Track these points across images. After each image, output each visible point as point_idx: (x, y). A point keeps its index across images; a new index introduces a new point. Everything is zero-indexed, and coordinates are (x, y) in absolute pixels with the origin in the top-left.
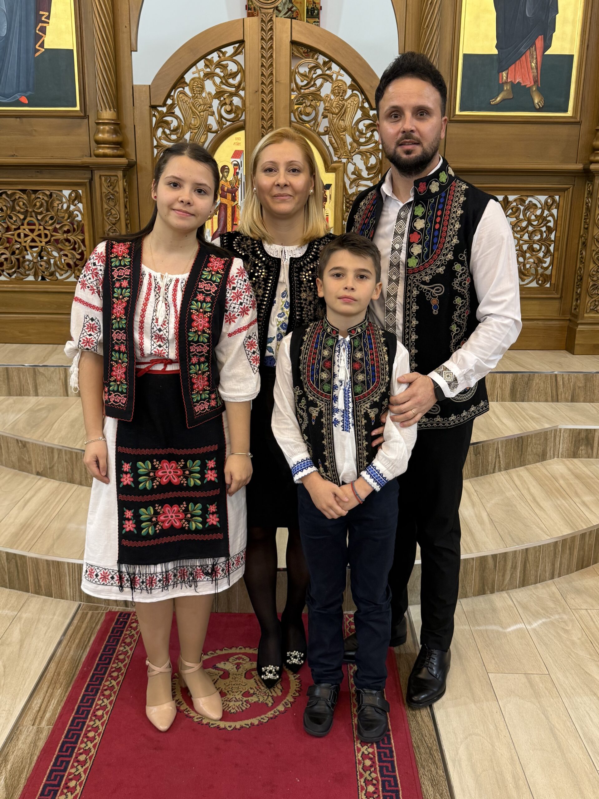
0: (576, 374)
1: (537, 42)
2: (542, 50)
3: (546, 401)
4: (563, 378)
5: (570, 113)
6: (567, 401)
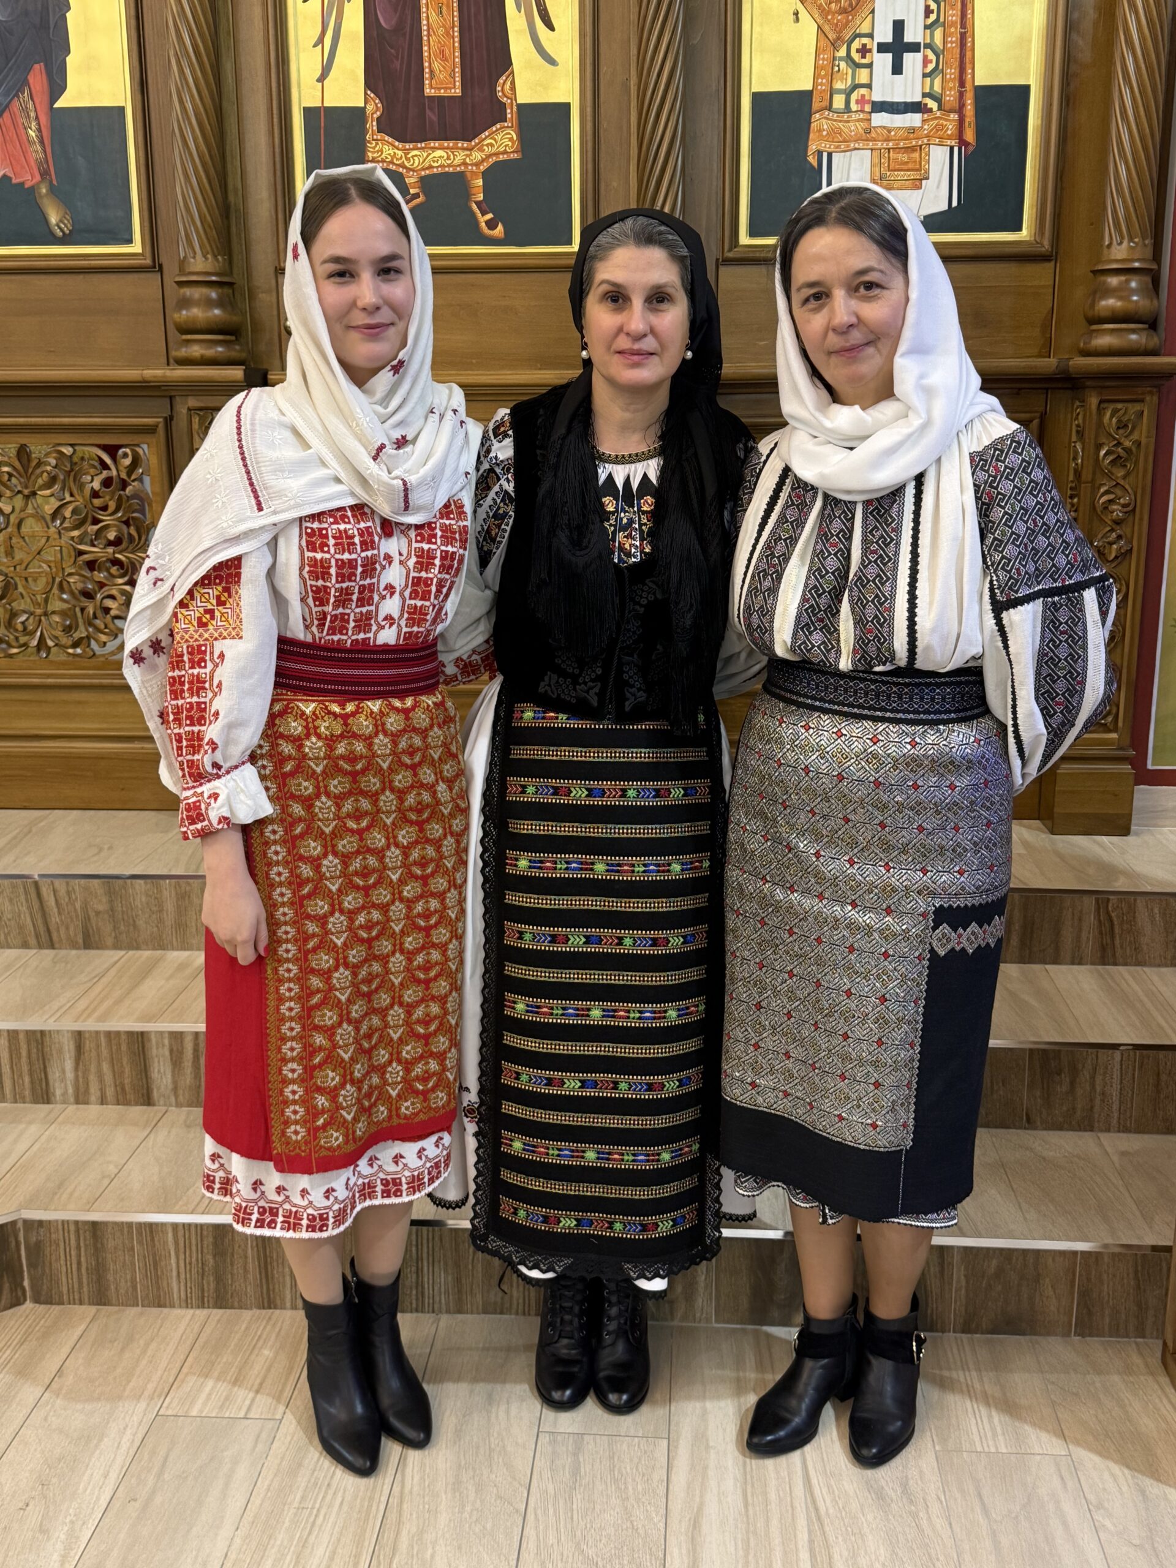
0: (83, 881)
1: (31, 77)
2: (46, 99)
3: (25, 945)
4: (54, 891)
5: (136, 247)
6: (74, 946)
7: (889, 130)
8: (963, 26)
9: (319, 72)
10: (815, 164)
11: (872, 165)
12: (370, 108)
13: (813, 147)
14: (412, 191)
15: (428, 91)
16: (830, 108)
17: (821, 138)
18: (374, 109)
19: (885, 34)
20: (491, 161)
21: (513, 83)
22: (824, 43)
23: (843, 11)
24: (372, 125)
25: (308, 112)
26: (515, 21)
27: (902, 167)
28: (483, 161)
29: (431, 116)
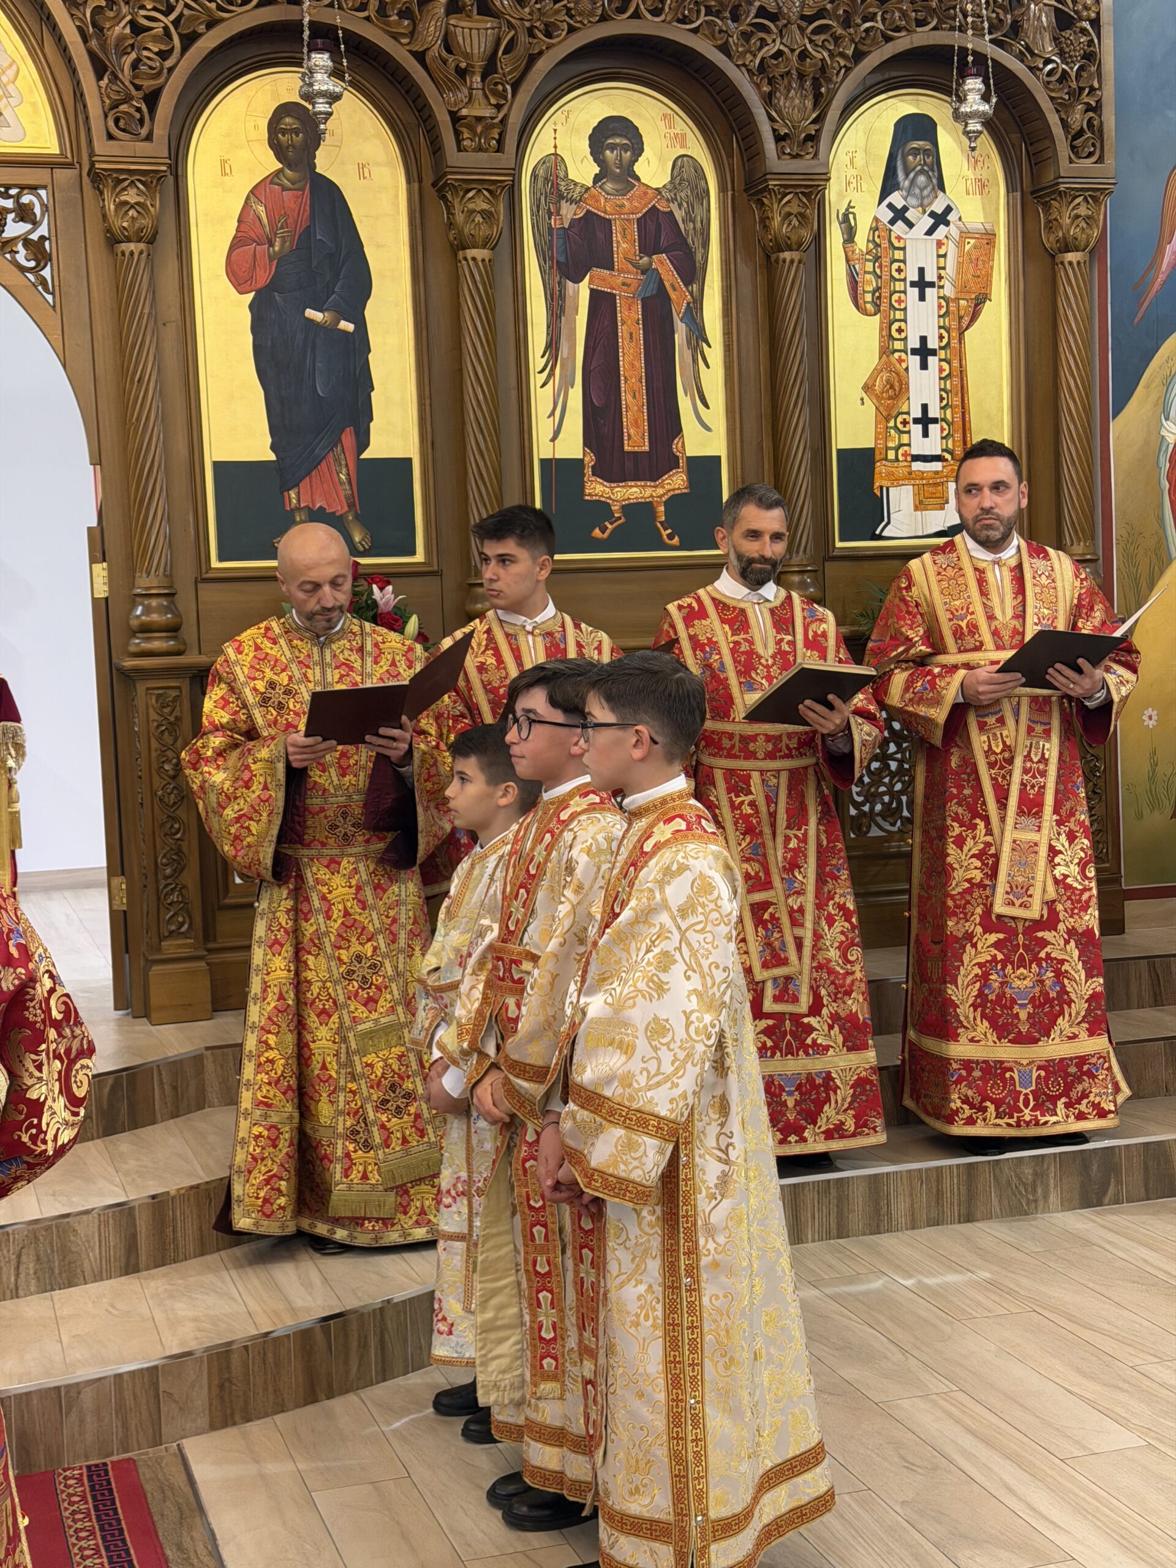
1: (343, 437)
2: (354, 451)
5: (419, 557)
7: (923, 473)
8: (963, 408)
9: (551, 436)
10: (878, 493)
11: (914, 495)
12: (587, 459)
13: (877, 484)
14: (616, 515)
15: (626, 448)
16: (886, 459)
17: (882, 478)
18: (590, 460)
19: (917, 413)
20: (670, 494)
21: (683, 443)
22: (880, 417)
23: (890, 398)
24: (588, 471)
25: (544, 462)
26: (684, 403)
27: (932, 496)
28: (663, 495)
29: (629, 465)
